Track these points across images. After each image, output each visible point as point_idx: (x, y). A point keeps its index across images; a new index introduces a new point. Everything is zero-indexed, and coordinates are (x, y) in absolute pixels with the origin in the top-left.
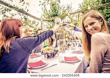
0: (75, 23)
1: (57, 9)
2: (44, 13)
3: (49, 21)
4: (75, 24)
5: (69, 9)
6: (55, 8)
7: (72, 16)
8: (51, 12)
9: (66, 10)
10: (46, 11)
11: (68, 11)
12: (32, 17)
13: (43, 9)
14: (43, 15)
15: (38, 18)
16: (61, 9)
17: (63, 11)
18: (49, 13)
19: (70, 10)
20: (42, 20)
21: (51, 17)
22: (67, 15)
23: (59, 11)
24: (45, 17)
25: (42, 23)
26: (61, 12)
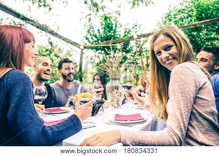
1: (114, 26)
2: (87, 33)
3: (97, 49)
6: (110, 26)
7: (142, 39)
8: (102, 31)
9: (131, 30)
10: (92, 30)
11: (136, 30)
12: (63, 40)
13: (86, 26)
14: (85, 38)
15: (74, 43)
16: (121, 26)
17: (125, 30)
18: (98, 35)
19: (138, 29)
20: (82, 47)
21: (102, 41)
22: (132, 38)
23: (118, 30)
24: (89, 41)
25: (82, 53)
26: (120, 33)
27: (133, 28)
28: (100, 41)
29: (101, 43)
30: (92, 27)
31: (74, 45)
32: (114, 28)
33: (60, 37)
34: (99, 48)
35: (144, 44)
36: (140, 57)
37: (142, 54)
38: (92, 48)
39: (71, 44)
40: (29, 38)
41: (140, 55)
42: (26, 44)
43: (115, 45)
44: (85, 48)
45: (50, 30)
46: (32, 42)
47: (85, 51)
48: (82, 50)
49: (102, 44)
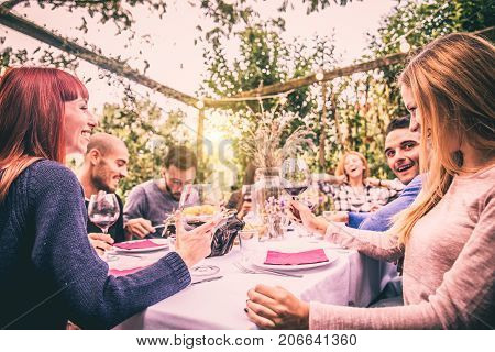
0: (351, 117)
1: (271, 54)
2: (211, 73)
3: (235, 107)
4: (353, 120)
5: (325, 56)
6: (263, 53)
7: (337, 81)
8: (244, 66)
9: (312, 61)
10: (222, 65)
11: (320, 62)
12: (159, 90)
13: (208, 56)
14: (207, 84)
15: (183, 96)
16: (287, 54)
17: (297, 62)
18: (235, 75)
20: (200, 104)
21: (246, 89)
22: (312, 79)
23: (280, 61)
24: (216, 91)
25: (201, 117)
26: (287, 69)
27: (315, 55)
28: (240, 90)
29: (243, 93)
30: (221, 59)
31: (182, 101)
32: (271, 60)
33: (151, 84)
34: (239, 104)
35: (341, 91)
36: (333, 121)
37: (336, 115)
38: (223, 106)
39: (177, 97)
40: (71, 90)
41: (333, 117)
42: (67, 104)
43: (275, 97)
44: (207, 105)
45: (126, 71)
46: (80, 98)
47: (207, 112)
48: (202, 110)
49: (245, 96)
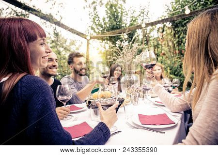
0: (155, 44)
1: (119, 14)
2: (92, 23)
3: (103, 39)
4: (156, 46)
6: (116, 14)
7: (150, 28)
8: (107, 20)
9: (138, 18)
10: (97, 19)
11: (142, 18)
12: (69, 30)
13: (91, 15)
14: (90, 28)
15: (80, 33)
16: (127, 15)
17: (131, 19)
18: (103, 24)
19: (145, 17)
20: (88, 38)
21: (108, 31)
22: (140, 27)
23: (124, 18)
24: (95, 31)
25: (88, 43)
26: (126, 22)
27: (140, 15)
28: (105, 31)
29: (107, 33)
30: (97, 16)
31: (80, 36)
32: (120, 17)
34: (105, 38)
36: (147, 46)
37: (149, 43)
38: (98, 38)
39: (77, 34)
41: (147, 44)
44: (91, 38)
45: (55, 21)
47: (91, 41)
48: (88, 40)
49: (109, 34)
